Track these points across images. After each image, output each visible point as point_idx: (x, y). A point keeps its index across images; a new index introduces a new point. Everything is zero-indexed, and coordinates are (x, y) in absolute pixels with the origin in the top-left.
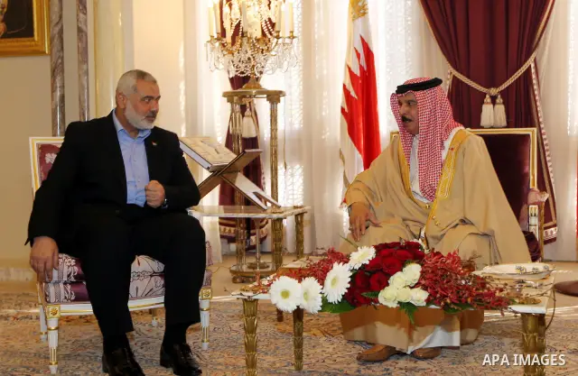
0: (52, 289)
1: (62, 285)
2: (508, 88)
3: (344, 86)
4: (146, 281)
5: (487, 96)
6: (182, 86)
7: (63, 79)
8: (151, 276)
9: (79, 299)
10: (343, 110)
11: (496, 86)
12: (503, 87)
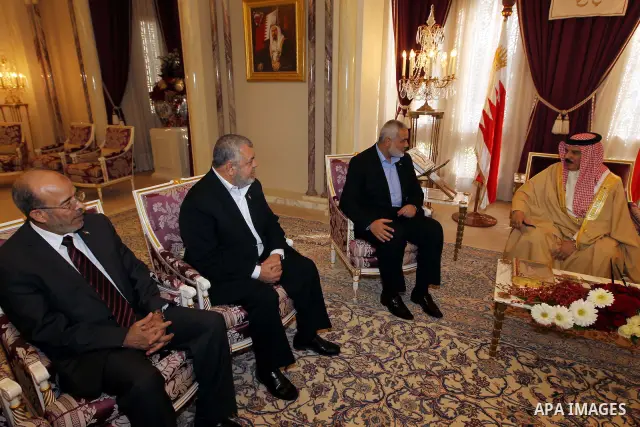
1: (363, 259)
2: (573, 111)
3: (484, 112)
5: (560, 115)
9: (373, 266)
10: (480, 126)
11: (567, 109)
12: (571, 110)
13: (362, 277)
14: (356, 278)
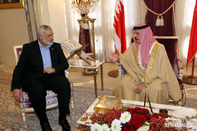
0: (21, 104)
1: (24, 103)
2: (165, 14)
3: (114, 17)
4: (52, 99)
5: (158, 16)
6: (65, 16)
7: (30, 16)
8: (53, 97)
9: (30, 107)
10: (114, 24)
11: (161, 13)
12: (163, 13)
13: (26, 113)
14: (23, 114)
